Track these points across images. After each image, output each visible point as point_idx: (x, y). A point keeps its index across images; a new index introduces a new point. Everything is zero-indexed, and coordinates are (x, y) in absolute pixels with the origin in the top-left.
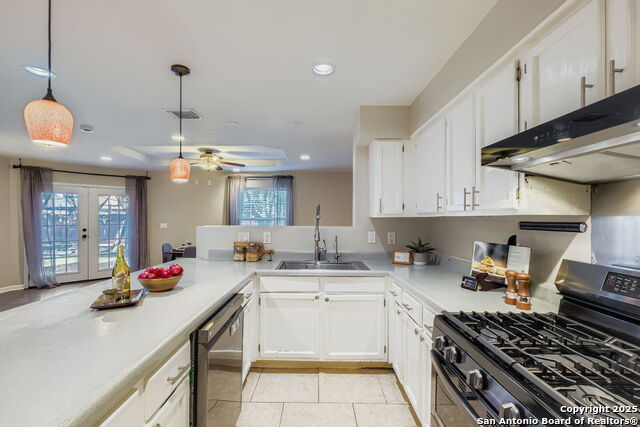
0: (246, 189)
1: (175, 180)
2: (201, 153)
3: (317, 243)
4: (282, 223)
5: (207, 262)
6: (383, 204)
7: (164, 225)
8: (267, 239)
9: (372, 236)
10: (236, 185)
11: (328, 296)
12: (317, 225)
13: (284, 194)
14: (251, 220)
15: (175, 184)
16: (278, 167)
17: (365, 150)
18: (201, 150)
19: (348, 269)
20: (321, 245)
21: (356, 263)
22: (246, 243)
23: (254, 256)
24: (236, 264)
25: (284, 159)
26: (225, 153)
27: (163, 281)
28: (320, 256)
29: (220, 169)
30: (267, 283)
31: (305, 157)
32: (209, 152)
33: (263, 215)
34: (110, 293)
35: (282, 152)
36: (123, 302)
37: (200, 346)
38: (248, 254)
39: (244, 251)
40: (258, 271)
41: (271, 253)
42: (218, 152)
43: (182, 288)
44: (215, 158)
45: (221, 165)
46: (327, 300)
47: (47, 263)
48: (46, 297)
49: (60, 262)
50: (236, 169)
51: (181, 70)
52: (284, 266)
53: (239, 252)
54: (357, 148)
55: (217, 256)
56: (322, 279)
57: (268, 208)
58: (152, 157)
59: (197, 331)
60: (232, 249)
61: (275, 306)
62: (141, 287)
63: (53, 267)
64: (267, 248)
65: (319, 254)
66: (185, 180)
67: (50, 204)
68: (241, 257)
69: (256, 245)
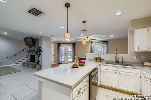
0: (95, 45)
1: (83, 44)
2: (86, 38)
3: (116, 58)
4: (105, 53)
5: (88, 61)
6: (139, 47)
7: (78, 53)
8: (102, 57)
9: (135, 57)
10: (93, 44)
11: (120, 72)
12: (116, 54)
13: (105, 46)
14: (97, 52)
15: (83, 45)
16: (104, 39)
17: (132, 32)
18: (86, 37)
19: (126, 66)
20: (117, 59)
21: (129, 64)
22: (97, 57)
23: (99, 60)
24: (95, 62)
25: (106, 37)
26: (91, 37)
27: (82, 64)
28: (117, 62)
29: (90, 41)
30: (103, 67)
31: (112, 36)
32: (87, 37)
33: (99, 51)
34: (74, 65)
35: (105, 35)
36: (76, 67)
37: (90, 77)
38: (97, 60)
39: (97, 59)
40: (100, 64)
41: (103, 60)
42: (89, 37)
43: (85, 66)
44: (89, 39)
45: (90, 40)
46: (120, 73)
47: (61, 59)
48: (61, 65)
49: (62, 59)
50: (93, 40)
51: (84, 22)
52: (107, 63)
53: (95, 59)
54: (129, 32)
55: (90, 60)
56: (118, 67)
57: (101, 49)
58: (76, 39)
59: (90, 74)
60: (94, 58)
61: (105, 72)
62: (78, 64)
63: (61, 60)
64: (102, 59)
65: (117, 61)
66: (85, 44)
67: (61, 49)
68: (96, 60)
69: (99, 58)
